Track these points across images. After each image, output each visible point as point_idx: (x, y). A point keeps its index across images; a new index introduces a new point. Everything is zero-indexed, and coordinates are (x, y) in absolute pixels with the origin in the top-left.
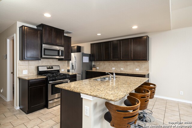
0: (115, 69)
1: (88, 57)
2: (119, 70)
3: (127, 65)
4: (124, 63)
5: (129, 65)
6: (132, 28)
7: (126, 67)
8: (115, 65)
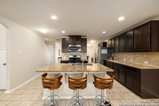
0: (126, 60)
1: (107, 50)
2: (129, 62)
3: (136, 57)
4: (133, 55)
5: (138, 57)
6: (118, 20)
7: (135, 59)
8: (126, 56)
